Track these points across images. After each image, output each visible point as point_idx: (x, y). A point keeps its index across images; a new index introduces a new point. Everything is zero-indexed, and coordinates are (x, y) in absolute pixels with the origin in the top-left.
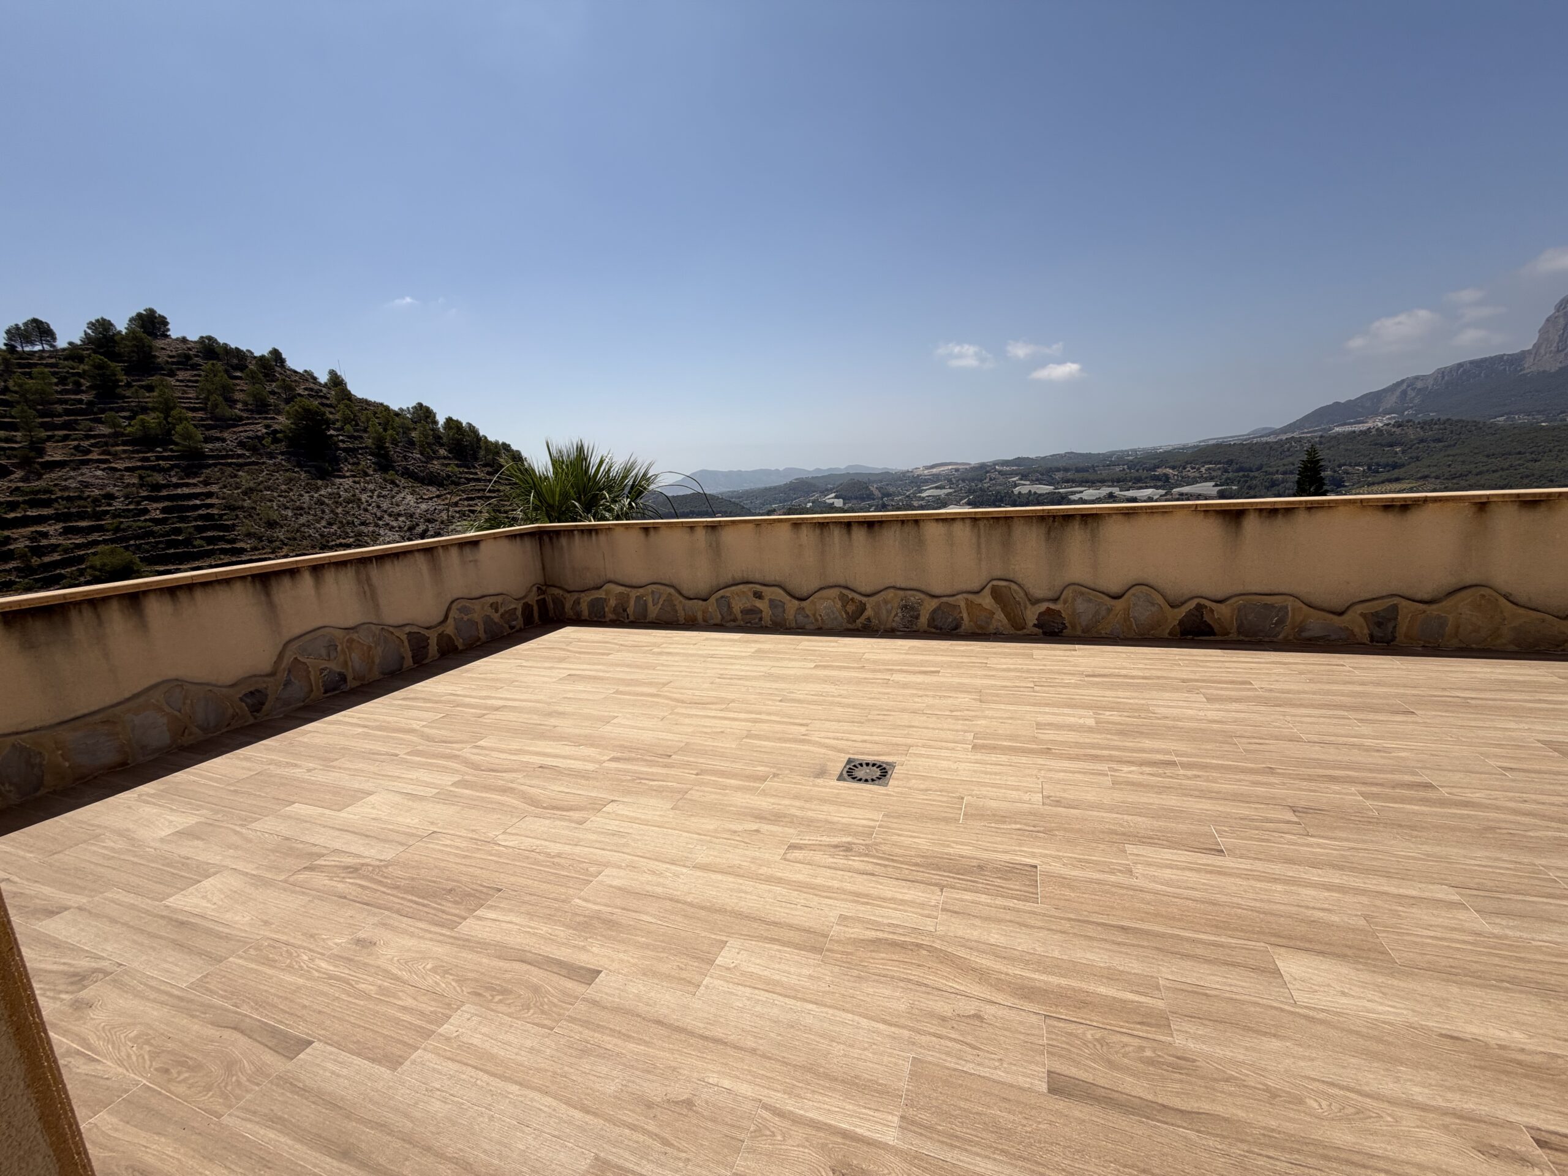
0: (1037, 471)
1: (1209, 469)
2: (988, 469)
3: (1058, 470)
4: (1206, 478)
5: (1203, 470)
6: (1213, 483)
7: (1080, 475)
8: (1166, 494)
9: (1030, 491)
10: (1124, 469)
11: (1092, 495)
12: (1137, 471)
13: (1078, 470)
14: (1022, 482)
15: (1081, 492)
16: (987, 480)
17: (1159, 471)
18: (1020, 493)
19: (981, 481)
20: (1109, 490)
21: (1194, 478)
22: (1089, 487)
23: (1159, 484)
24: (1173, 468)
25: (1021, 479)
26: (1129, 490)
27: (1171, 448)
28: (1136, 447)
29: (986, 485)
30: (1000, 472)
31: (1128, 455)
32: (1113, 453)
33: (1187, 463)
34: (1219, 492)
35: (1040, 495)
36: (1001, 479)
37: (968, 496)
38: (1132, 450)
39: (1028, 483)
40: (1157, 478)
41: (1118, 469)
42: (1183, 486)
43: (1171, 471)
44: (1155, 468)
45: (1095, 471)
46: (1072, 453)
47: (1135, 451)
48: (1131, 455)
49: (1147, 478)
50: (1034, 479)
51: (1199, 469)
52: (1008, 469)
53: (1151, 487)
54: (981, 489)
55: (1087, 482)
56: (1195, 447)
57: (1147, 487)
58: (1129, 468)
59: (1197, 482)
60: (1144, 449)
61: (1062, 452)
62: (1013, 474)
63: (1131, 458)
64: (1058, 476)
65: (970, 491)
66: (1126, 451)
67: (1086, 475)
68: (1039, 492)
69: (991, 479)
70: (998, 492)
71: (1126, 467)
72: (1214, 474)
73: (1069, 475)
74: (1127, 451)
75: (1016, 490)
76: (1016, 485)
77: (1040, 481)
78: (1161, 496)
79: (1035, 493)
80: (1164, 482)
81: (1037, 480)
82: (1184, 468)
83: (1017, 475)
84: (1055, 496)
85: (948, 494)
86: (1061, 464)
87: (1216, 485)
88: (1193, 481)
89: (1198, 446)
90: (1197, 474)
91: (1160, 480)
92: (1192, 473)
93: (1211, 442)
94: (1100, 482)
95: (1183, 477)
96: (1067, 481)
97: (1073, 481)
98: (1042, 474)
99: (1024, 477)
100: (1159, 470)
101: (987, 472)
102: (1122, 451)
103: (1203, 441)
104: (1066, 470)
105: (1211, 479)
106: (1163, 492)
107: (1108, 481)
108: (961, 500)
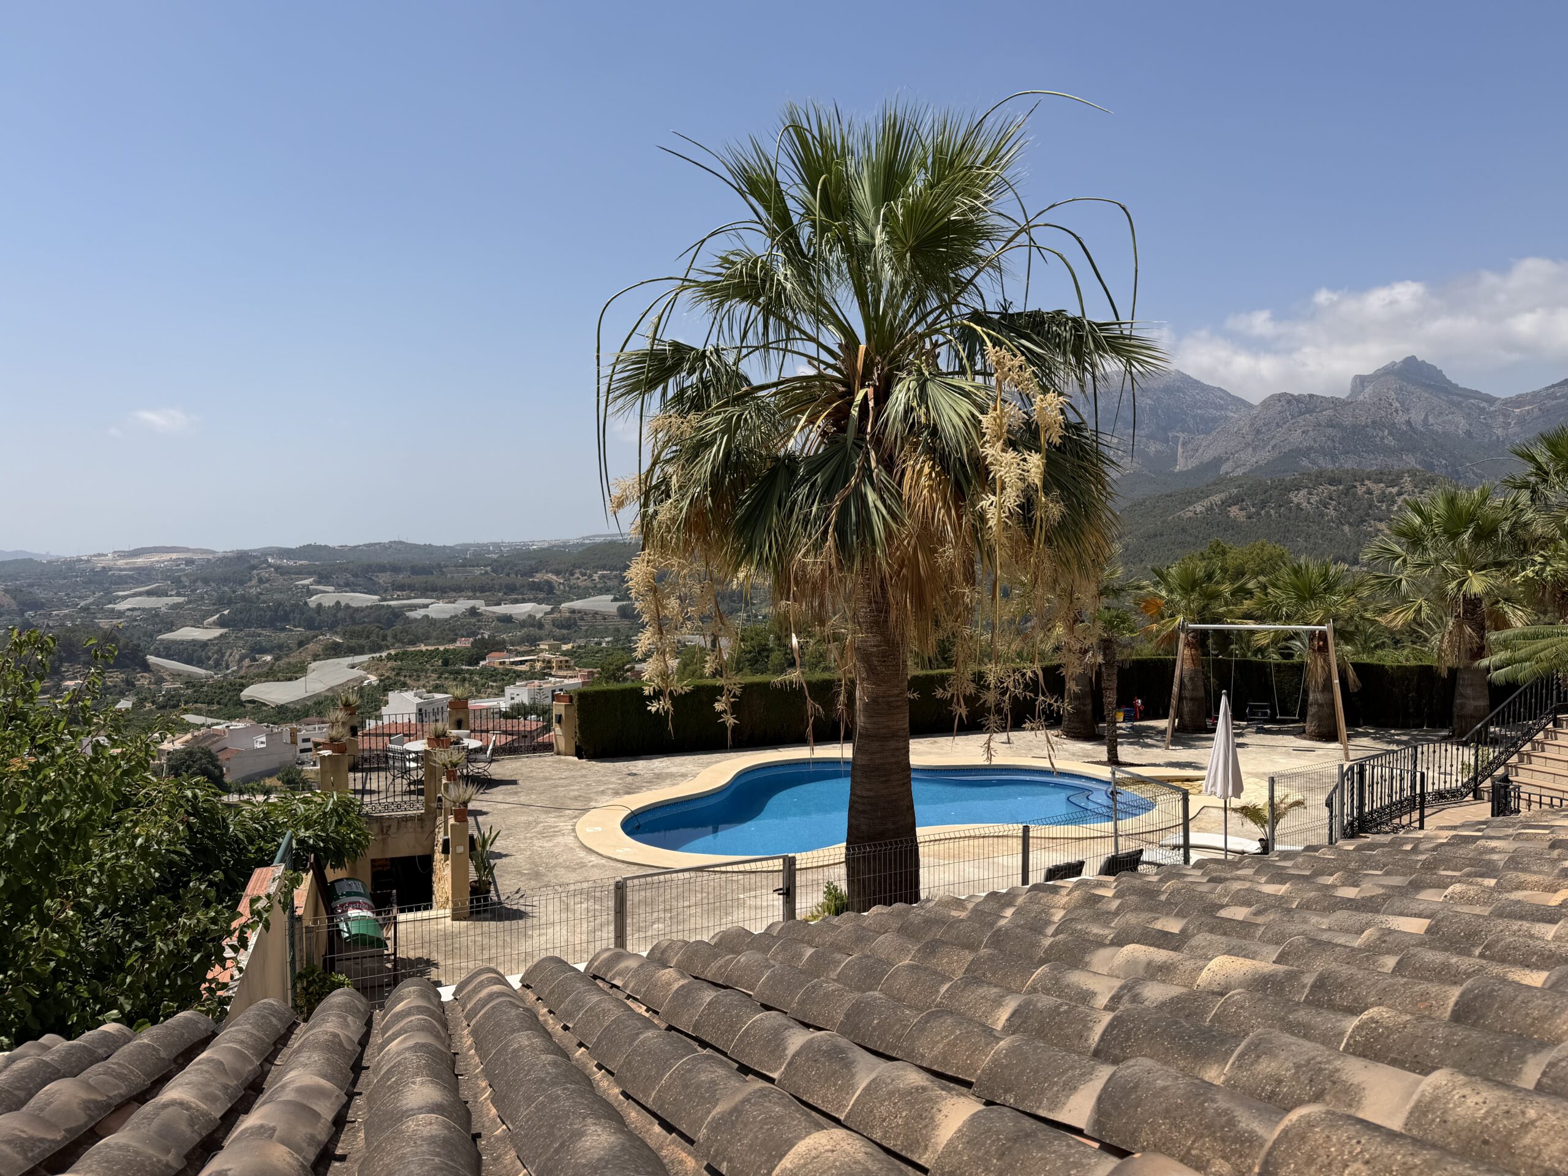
0: (346, 570)
1: (603, 577)
2: (254, 562)
3: (382, 569)
4: (601, 589)
5: (596, 577)
6: (611, 597)
7: (422, 578)
8: (552, 612)
9: (338, 603)
10: (486, 573)
11: (443, 611)
12: (508, 575)
13: (416, 570)
14: (320, 587)
15: (426, 606)
16: (254, 582)
17: (538, 577)
18: (320, 605)
19: (242, 583)
20: (471, 603)
21: (586, 588)
22: (438, 599)
23: (541, 595)
24: (557, 573)
25: (318, 583)
26: (499, 604)
27: (546, 545)
28: (498, 540)
29: (253, 591)
30: (277, 568)
31: (490, 552)
32: (465, 548)
33: (575, 566)
34: (620, 609)
35: (357, 610)
36: (280, 581)
37: (217, 611)
38: (495, 545)
39: (331, 589)
40: (537, 587)
41: (477, 571)
42: (572, 600)
43: (554, 577)
44: (532, 571)
45: (443, 573)
46: (401, 543)
47: (497, 546)
48: (493, 552)
49: (523, 586)
50: (341, 583)
51: (591, 576)
52: (291, 563)
53: (529, 601)
54: (243, 598)
55: (434, 590)
56: (577, 545)
57: (524, 601)
58: (494, 571)
59: (590, 595)
60: (510, 545)
61: (385, 539)
62: (302, 572)
63: (495, 556)
64: (383, 578)
65: (222, 601)
66: (484, 545)
67: (431, 579)
68: (354, 604)
69: (261, 581)
70: (279, 604)
71: (489, 568)
72: (610, 583)
73: (401, 577)
74: (486, 545)
75: (313, 601)
76: (311, 593)
77: (349, 587)
78: (546, 614)
79: (348, 607)
80: (545, 593)
81: (347, 585)
82: (572, 574)
83: (310, 574)
84: (384, 611)
85: (175, 607)
86: (385, 560)
87: (615, 600)
88: (584, 594)
89: (583, 544)
90: (589, 584)
91: (541, 590)
92: (581, 581)
93: (598, 540)
94: (454, 590)
95: (571, 588)
96: (402, 588)
97: (411, 588)
98: (355, 575)
99: (324, 578)
100: (538, 575)
101: (254, 567)
102: (478, 545)
103: (588, 538)
104: (395, 569)
105: (607, 591)
106: (548, 608)
107: (467, 589)
108: (204, 617)
